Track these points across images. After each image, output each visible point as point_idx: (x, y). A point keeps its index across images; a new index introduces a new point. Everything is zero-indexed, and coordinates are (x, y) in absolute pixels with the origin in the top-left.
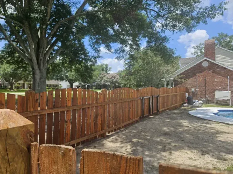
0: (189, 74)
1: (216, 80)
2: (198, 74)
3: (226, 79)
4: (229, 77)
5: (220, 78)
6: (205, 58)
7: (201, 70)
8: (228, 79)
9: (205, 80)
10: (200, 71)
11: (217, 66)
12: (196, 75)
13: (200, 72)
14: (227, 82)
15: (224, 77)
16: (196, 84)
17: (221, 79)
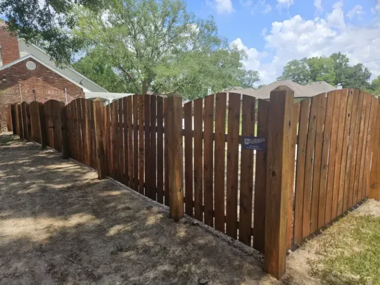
0: (4, 80)
1: (49, 92)
2: (21, 82)
3: (62, 92)
4: (66, 89)
5: (55, 90)
6: (31, 56)
7: (24, 75)
8: (65, 92)
9: (34, 91)
10: (24, 77)
11: (49, 72)
12: (19, 83)
13: (24, 79)
14: (63, 97)
15: (60, 89)
16: (20, 98)
17: (57, 92)
